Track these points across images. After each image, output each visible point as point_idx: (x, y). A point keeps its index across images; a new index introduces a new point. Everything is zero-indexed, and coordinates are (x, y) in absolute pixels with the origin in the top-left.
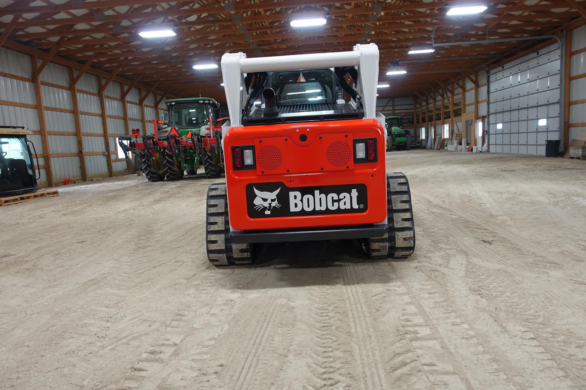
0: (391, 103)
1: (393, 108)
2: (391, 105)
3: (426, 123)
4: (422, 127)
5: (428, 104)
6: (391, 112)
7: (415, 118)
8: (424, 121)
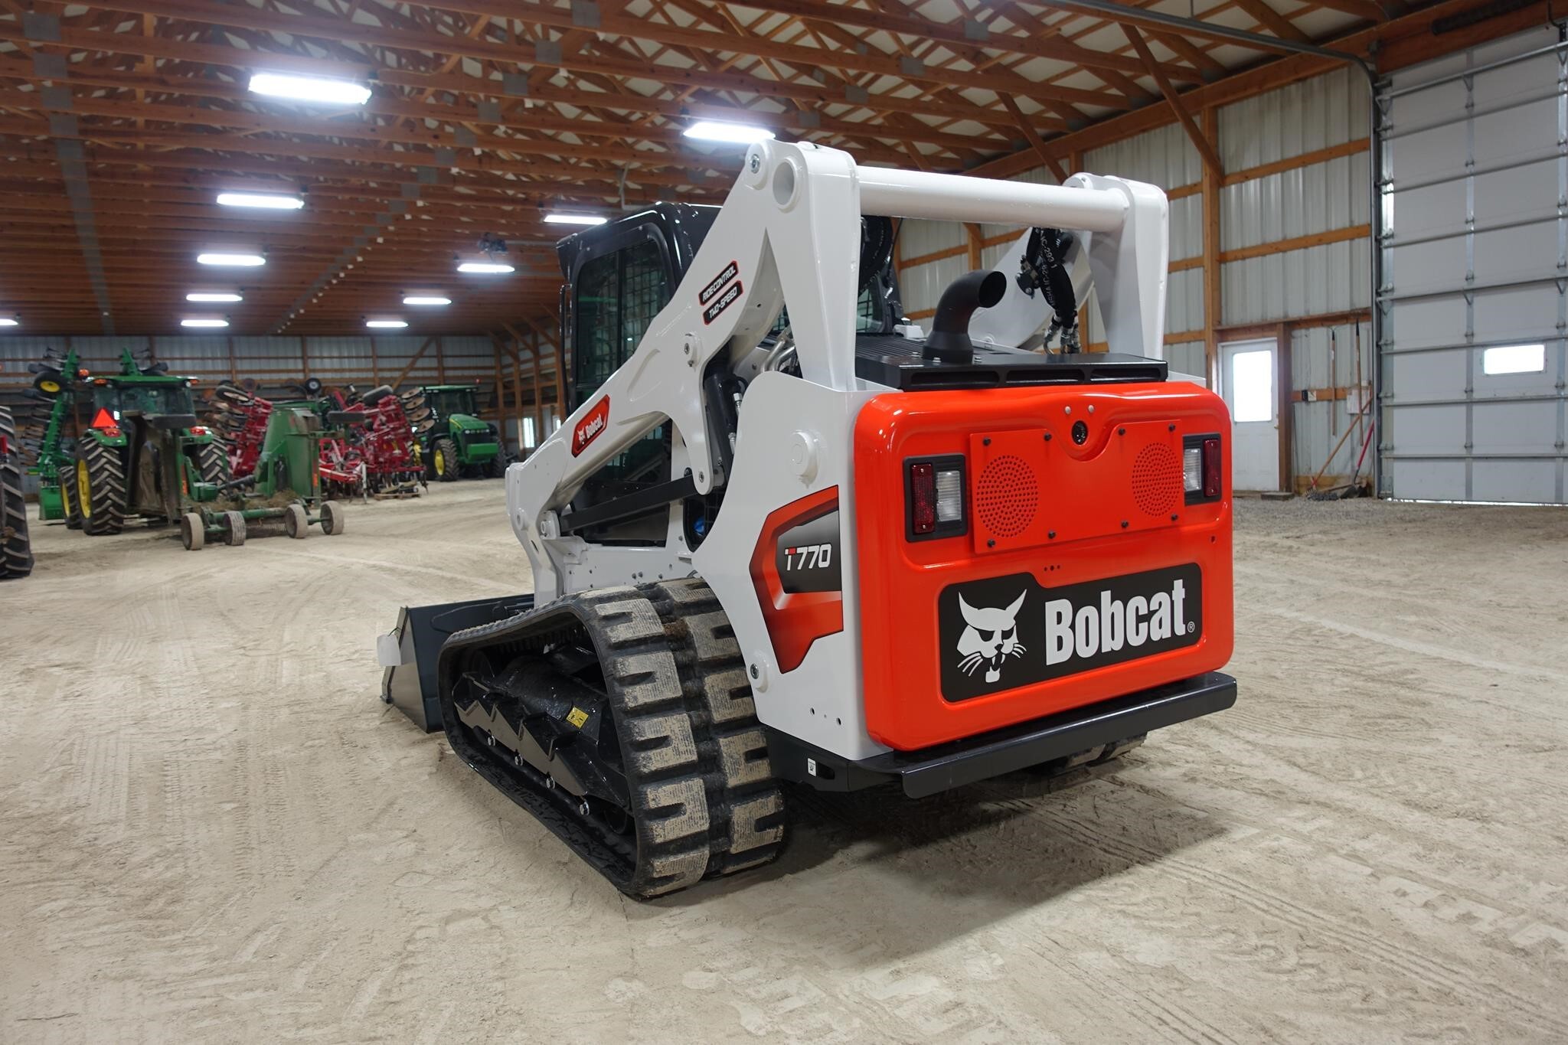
0: (432, 350)
1: (440, 362)
2: (435, 354)
3: (536, 407)
4: (522, 417)
5: (538, 356)
6: (435, 374)
7: (501, 392)
8: (528, 401)
